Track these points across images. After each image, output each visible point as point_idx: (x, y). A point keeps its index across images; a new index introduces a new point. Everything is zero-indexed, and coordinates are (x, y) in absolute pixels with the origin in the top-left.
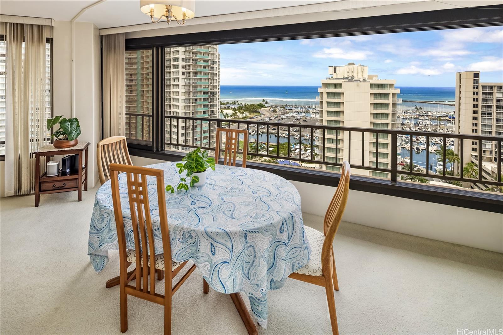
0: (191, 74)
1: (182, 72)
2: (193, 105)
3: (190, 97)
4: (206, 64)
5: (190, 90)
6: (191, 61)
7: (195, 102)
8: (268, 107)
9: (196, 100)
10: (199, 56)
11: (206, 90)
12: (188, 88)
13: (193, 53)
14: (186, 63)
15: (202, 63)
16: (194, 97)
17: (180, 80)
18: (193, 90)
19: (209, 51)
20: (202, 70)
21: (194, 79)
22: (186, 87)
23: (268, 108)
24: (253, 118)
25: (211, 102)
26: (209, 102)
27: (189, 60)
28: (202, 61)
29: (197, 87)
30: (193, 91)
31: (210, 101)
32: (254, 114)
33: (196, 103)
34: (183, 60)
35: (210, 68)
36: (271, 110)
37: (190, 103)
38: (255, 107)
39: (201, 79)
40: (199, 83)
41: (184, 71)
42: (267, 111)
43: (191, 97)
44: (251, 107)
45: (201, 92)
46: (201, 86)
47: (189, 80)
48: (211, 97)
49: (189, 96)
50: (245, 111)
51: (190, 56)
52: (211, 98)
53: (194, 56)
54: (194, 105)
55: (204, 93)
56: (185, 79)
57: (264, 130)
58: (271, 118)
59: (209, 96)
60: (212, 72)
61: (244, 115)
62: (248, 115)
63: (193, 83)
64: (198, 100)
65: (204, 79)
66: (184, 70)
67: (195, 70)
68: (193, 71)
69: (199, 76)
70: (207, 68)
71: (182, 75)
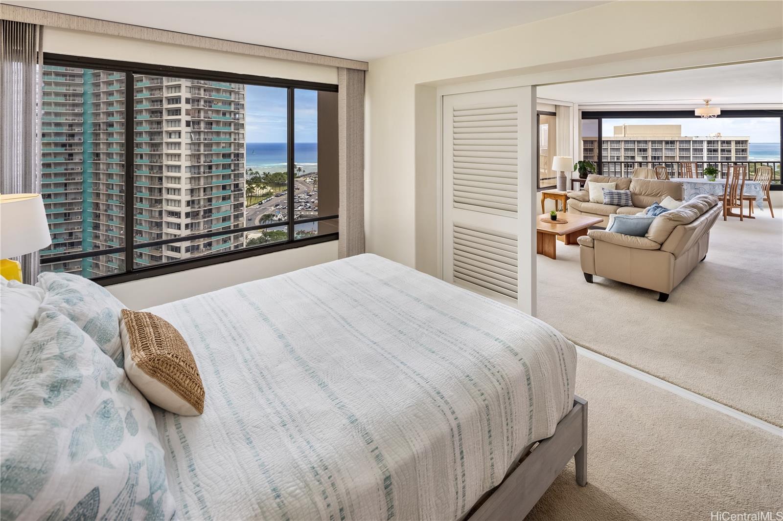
0: (202, 125)
1: (186, 121)
2: (204, 177)
3: (200, 163)
4: (225, 108)
5: (199, 151)
6: (202, 103)
7: (208, 170)
8: (301, 176)
9: (210, 167)
10: (214, 96)
11: (226, 151)
12: (197, 148)
13: (205, 90)
14: (192, 106)
15: (219, 106)
16: (208, 162)
17: (183, 134)
18: (205, 151)
19: (232, 88)
20: (220, 118)
21: (207, 132)
22: (193, 147)
23: (302, 179)
24: (281, 196)
25: (234, 170)
26: (232, 171)
27: (198, 101)
28: (220, 104)
29: (212, 147)
30: (206, 153)
31: (232, 168)
32: (281, 188)
33: (209, 172)
34: (188, 101)
35: (233, 116)
36: (307, 181)
37: (199, 173)
38: (282, 176)
39: (218, 133)
40: (215, 139)
41: (190, 120)
42: (302, 183)
43: (202, 163)
44: (276, 177)
45: (218, 154)
46: (218, 144)
47: (197, 134)
48: (236, 162)
49: (199, 161)
50: (267, 184)
51: (199, 94)
52: (235, 164)
53: (206, 95)
54: (207, 177)
55: (224, 156)
56: (190, 133)
57: (302, 213)
58: (311, 194)
59: (232, 161)
60: (237, 121)
61: (265, 191)
62: (272, 191)
63: (205, 139)
64: (214, 169)
65: (223, 132)
66: (189, 118)
67: (209, 118)
68: (206, 119)
69: (215, 128)
70: (228, 116)
71: (187, 126)
